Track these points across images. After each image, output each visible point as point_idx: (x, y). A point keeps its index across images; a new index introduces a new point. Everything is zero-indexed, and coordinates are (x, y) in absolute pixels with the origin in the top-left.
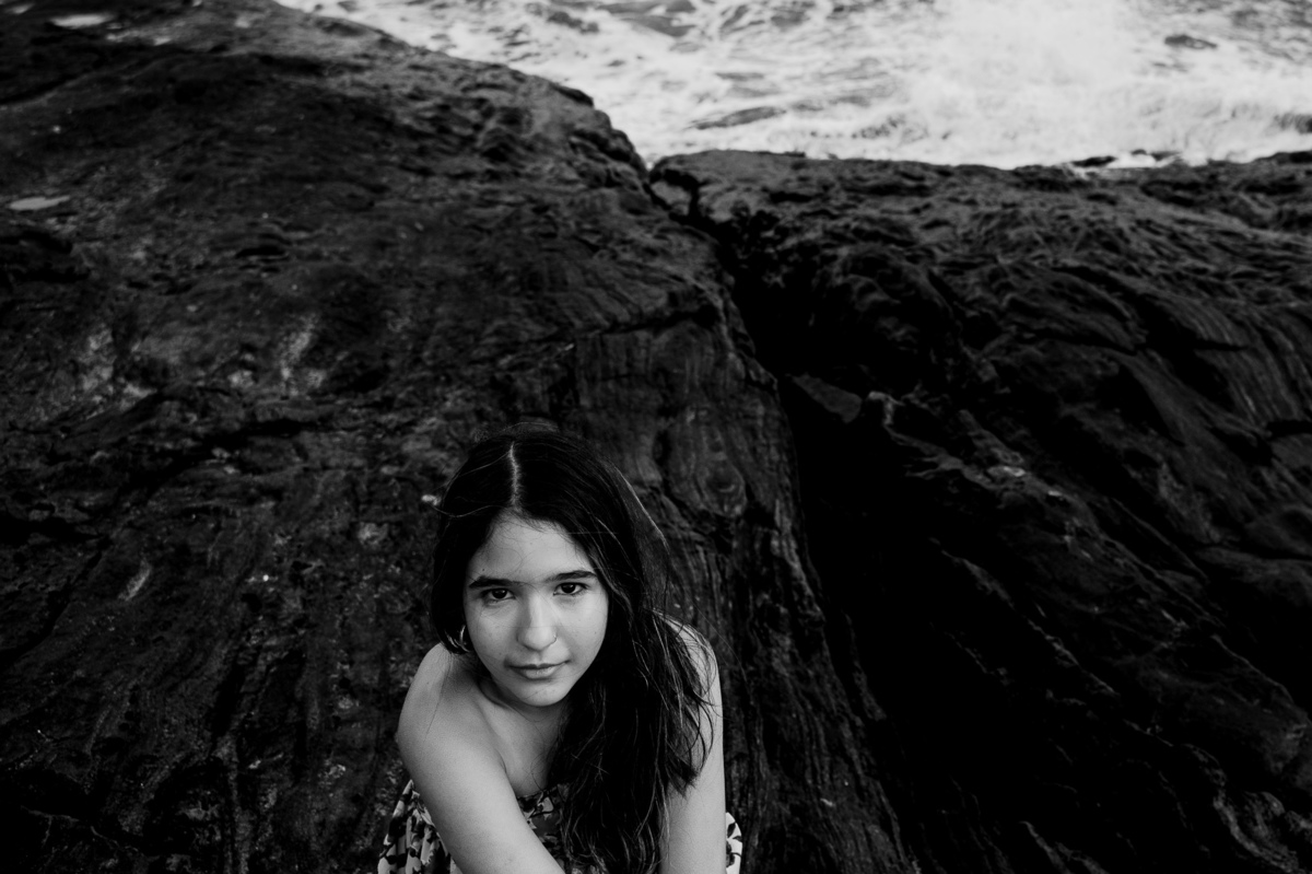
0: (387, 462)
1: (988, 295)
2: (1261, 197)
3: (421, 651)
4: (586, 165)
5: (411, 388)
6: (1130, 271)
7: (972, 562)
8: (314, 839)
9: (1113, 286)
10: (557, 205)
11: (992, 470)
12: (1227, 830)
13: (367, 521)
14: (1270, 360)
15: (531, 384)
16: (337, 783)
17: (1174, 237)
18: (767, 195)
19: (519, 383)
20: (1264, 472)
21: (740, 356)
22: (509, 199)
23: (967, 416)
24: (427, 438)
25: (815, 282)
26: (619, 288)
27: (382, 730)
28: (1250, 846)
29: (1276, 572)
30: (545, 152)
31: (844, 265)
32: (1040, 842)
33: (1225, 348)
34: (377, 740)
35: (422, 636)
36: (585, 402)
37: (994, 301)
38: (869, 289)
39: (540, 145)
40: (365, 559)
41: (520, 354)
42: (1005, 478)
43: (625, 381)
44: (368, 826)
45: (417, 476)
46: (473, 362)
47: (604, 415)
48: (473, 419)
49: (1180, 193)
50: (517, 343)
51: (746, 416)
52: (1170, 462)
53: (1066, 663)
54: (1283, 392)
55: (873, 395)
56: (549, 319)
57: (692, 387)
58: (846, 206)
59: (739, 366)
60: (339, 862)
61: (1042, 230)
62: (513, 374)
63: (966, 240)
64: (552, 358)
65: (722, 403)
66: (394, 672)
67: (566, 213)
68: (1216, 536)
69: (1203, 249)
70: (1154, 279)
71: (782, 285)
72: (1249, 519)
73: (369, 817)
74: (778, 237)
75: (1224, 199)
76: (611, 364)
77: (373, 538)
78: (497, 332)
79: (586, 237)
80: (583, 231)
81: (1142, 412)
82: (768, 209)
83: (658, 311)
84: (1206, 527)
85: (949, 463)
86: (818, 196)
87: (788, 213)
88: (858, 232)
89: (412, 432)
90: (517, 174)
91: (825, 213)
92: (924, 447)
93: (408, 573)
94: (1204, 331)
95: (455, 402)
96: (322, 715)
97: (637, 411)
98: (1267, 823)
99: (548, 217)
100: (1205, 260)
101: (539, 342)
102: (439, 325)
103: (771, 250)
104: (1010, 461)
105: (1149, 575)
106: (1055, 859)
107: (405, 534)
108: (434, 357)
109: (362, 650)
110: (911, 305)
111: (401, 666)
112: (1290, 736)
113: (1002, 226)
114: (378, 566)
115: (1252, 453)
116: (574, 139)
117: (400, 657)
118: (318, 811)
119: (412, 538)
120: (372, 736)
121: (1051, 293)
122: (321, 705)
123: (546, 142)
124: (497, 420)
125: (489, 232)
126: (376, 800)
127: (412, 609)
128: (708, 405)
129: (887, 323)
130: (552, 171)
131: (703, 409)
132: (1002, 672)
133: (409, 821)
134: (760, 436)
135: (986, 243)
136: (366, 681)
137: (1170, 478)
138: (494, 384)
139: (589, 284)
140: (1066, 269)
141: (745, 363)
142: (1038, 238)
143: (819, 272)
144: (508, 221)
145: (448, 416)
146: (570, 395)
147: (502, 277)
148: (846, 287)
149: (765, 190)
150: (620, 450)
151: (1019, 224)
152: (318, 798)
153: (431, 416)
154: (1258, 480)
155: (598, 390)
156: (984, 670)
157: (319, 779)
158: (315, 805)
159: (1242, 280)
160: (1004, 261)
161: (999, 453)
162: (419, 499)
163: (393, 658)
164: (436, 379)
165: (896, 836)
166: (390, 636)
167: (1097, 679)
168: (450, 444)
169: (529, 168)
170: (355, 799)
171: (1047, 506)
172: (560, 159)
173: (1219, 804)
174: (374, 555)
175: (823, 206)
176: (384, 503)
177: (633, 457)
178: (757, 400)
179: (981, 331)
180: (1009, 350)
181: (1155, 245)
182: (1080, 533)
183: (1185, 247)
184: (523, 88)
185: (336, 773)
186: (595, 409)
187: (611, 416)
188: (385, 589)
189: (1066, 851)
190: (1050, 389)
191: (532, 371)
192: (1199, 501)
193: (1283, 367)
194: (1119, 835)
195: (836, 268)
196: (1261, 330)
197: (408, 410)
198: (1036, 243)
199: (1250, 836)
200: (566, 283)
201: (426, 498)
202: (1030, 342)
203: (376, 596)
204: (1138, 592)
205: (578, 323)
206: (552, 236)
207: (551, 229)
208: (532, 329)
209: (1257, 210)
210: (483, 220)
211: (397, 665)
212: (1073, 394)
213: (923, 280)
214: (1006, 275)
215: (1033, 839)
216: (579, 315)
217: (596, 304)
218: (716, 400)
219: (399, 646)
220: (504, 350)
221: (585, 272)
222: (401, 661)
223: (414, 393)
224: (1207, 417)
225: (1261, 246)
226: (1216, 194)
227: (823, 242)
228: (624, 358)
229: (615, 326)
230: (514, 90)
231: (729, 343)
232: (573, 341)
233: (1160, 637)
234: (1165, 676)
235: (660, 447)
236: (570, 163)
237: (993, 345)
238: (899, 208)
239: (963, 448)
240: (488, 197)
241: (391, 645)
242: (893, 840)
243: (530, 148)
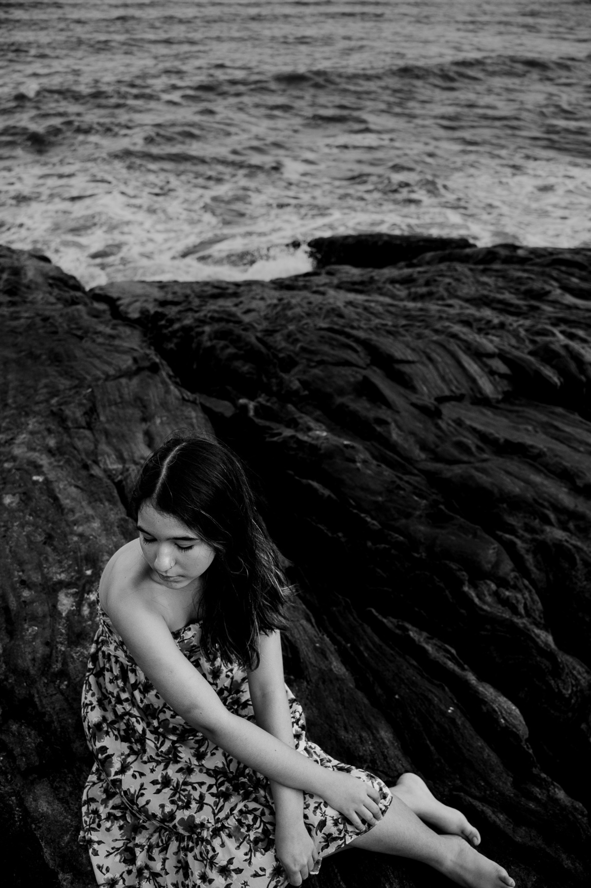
0: (6, 461)
1: (288, 346)
2: (397, 286)
3: (59, 560)
4: (59, 294)
5: (7, 420)
6: (353, 327)
7: (313, 480)
8: (31, 668)
9: (349, 336)
10: (53, 317)
11: (310, 434)
12: (473, 601)
13: (7, 494)
14: (431, 366)
15: (74, 412)
16: (35, 637)
17: (366, 309)
18: (157, 303)
19: (68, 412)
20: (440, 422)
21: (176, 387)
22: (26, 315)
23: (290, 407)
24: (23, 446)
25: (194, 345)
26: (105, 357)
27: (50, 605)
28: (486, 607)
29: (460, 471)
30: (37, 289)
31: (210, 336)
32: (380, 617)
33: (409, 362)
34: (49, 610)
35: (57, 552)
36: (102, 418)
37: (292, 348)
38: (227, 347)
39: (33, 286)
40: (11, 514)
41: (62, 396)
42: (318, 438)
43: (120, 405)
44: (57, 657)
45: (26, 467)
46: (37, 403)
47: (113, 425)
48: (46, 433)
49: (357, 287)
50: (58, 391)
51: (187, 418)
52: (396, 421)
53: (375, 527)
54: (439, 382)
55: (242, 401)
56: (72, 377)
57: (156, 405)
58: (201, 306)
59: (177, 393)
60: (46, 678)
61: (304, 310)
62: (63, 407)
63: (266, 318)
64: (82, 396)
65: (173, 412)
66: (48, 573)
67: (60, 320)
68: (423, 456)
69: (381, 314)
70: (365, 330)
71: (175, 349)
72: (437, 446)
73: (56, 652)
74: (168, 324)
75: (379, 289)
76: (112, 397)
77: (12, 502)
78: (46, 386)
79: (75, 332)
80: (72, 329)
81: (377, 398)
82: (160, 310)
83: (129, 368)
84: (418, 454)
85: (288, 432)
86: (184, 301)
87: (172, 311)
88: (212, 318)
89: (14, 443)
90: (25, 302)
91: (191, 310)
92: (273, 425)
93: (38, 519)
94: (398, 355)
95: (33, 425)
96: (17, 601)
97: (130, 421)
98: (490, 595)
99: (50, 323)
100: (383, 319)
101: (70, 389)
102: (11, 385)
103: (165, 331)
104: (318, 428)
105: (401, 479)
106: (390, 625)
107: (29, 498)
108: (15, 402)
109: (27, 563)
110: (249, 354)
111: (50, 569)
112: (491, 551)
113: (284, 309)
114: (20, 518)
115: (432, 413)
116: (51, 281)
117: (48, 565)
118: (29, 653)
119: (34, 500)
120: (46, 609)
121: (320, 342)
122: (14, 596)
123: (36, 283)
124: (59, 432)
125: (21, 333)
126: (57, 642)
127: (45, 538)
128: (166, 414)
129: (238, 364)
130: (42, 299)
131: (164, 416)
132: (340, 534)
133: (100, 653)
134: (197, 428)
135: (276, 319)
136: (35, 580)
137: (397, 430)
138: (53, 413)
139: (88, 356)
140: (321, 329)
141: (180, 391)
142: (303, 314)
143: (195, 340)
144: (30, 327)
145: (32, 433)
146: (95, 416)
147: (38, 357)
148: (213, 347)
149: (156, 300)
150: (127, 442)
151: (291, 308)
152: (27, 646)
153: (22, 434)
154: (439, 427)
155: (107, 411)
156: (330, 535)
157: (24, 636)
158: (26, 650)
159: (406, 328)
160: (291, 327)
161: (312, 424)
162: (31, 479)
163: (45, 566)
164: (20, 414)
165: (314, 624)
166: (40, 554)
167: (392, 533)
168: (38, 448)
169: (30, 298)
170: (47, 644)
171: (345, 449)
172: (45, 292)
173: (466, 589)
174: (16, 511)
175: (189, 307)
176: (13, 483)
177: (135, 445)
178: (190, 409)
179: (289, 364)
180: (305, 372)
181: (358, 314)
182: (364, 462)
183: (372, 313)
184: (15, 256)
185: (33, 631)
186: (108, 421)
187: (117, 424)
188: (28, 529)
189: (395, 621)
190: (329, 390)
191: (72, 405)
192: (412, 440)
193: (437, 369)
194: (416, 609)
195: (205, 338)
196: (424, 352)
197: (9, 432)
198: (302, 317)
199: (485, 602)
200: (75, 357)
201: (35, 478)
202: (314, 367)
203: (24, 533)
204: (399, 487)
205: (89, 378)
206: (56, 333)
207: (53, 329)
208: (64, 383)
209: (398, 293)
210: (15, 327)
211: (48, 569)
212: (341, 392)
213: (253, 340)
214: (295, 334)
215: (376, 617)
216: (88, 373)
217: (95, 366)
218: (169, 411)
219: (47, 559)
220: (53, 394)
221: (84, 350)
222: (50, 567)
223: (10, 422)
224: (407, 398)
225: (409, 310)
226: (374, 286)
227: (194, 325)
228: (117, 393)
229: (108, 377)
230: (11, 257)
231: (168, 380)
232: (89, 387)
233: (415, 509)
234: (422, 528)
235: (147, 438)
236: (50, 293)
237: (296, 370)
238: (227, 304)
239: (293, 423)
240: (15, 315)
241: (42, 558)
242: (313, 626)
243: (28, 287)
